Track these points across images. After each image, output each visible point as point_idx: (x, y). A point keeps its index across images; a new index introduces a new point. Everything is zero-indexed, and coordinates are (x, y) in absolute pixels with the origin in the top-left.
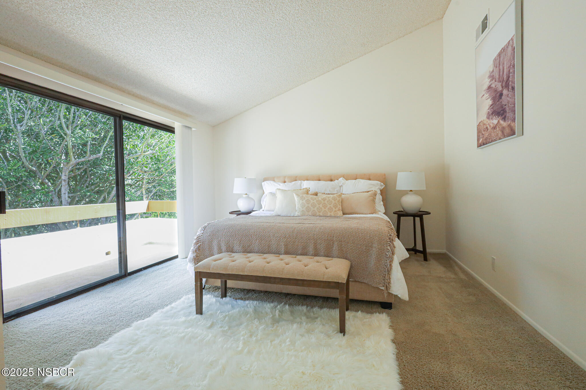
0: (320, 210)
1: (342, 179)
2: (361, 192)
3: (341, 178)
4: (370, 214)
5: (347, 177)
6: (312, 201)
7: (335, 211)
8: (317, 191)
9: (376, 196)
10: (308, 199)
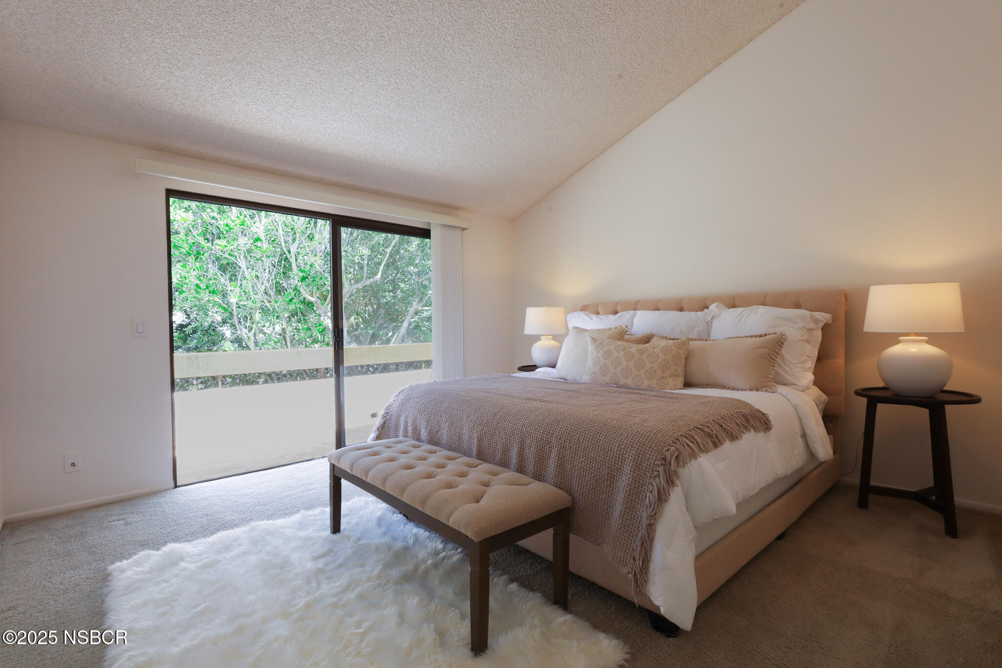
0: (627, 373)
1: (717, 306)
2: (747, 337)
3: (715, 304)
4: (751, 390)
5: (732, 302)
6: (615, 354)
7: (663, 378)
8: (653, 332)
9: (781, 347)
10: (609, 349)
